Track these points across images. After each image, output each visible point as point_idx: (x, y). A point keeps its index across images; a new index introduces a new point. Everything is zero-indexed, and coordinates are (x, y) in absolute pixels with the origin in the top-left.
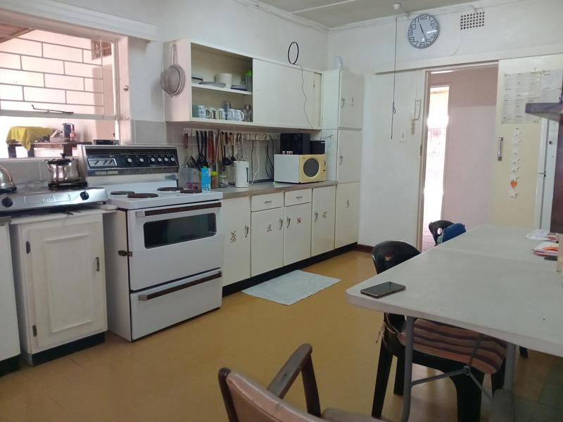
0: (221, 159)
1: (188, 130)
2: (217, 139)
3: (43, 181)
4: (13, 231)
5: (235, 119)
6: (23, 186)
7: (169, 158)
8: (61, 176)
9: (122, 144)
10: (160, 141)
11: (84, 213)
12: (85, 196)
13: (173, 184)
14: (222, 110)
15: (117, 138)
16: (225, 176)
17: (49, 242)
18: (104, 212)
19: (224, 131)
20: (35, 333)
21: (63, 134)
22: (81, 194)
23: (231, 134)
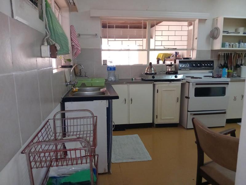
0: (235, 65)
1: (220, 53)
2: (234, 56)
3: (164, 72)
4: (154, 85)
5: (243, 47)
6: (158, 73)
7: (210, 64)
8: (170, 70)
9: (193, 59)
10: (208, 57)
11: (175, 82)
12: (176, 77)
13: (211, 75)
14: (237, 44)
15: (191, 57)
16: (236, 73)
17: (164, 90)
18: (182, 82)
19: (238, 53)
20: (157, 118)
21: (175, 56)
22: (175, 76)
23: (241, 54)
